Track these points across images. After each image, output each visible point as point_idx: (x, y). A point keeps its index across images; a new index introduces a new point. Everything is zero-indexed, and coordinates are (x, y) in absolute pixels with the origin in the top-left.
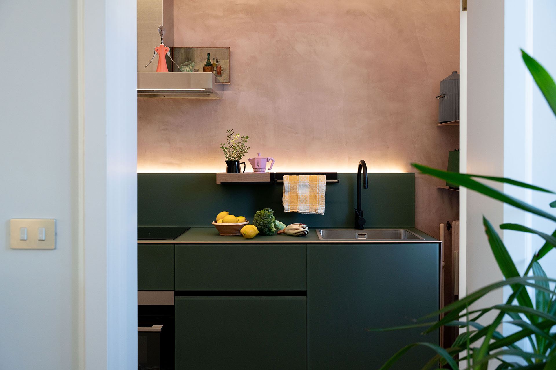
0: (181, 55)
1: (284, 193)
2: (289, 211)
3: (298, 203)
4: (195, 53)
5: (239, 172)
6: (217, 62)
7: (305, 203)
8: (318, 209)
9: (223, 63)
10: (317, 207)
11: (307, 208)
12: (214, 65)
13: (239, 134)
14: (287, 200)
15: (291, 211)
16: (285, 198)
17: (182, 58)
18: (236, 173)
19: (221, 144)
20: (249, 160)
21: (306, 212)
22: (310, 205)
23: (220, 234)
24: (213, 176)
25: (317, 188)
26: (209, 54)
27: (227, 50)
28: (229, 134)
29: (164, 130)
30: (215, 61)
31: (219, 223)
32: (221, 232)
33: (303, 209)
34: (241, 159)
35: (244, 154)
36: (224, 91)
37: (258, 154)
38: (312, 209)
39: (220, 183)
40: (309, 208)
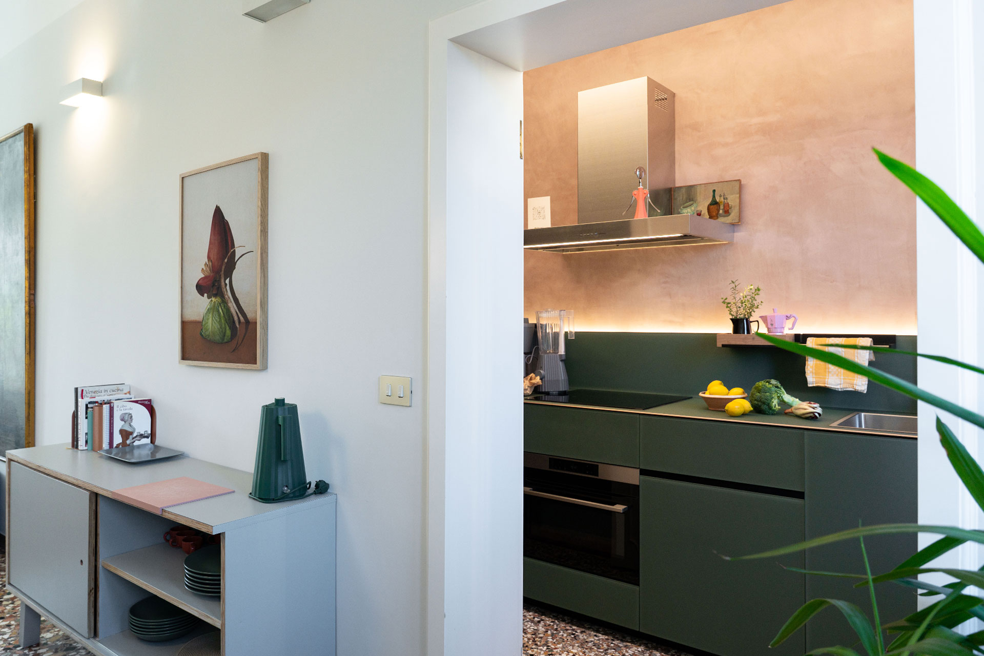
0: (681, 196)
1: (808, 361)
2: (814, 385)
3: (827, 375)
4: (698, 191)
5: (749, 332)
6: (724, 199)
7: (837, 375)
8: (856, 385)
9: (732, 200)
10: (855, 382)
11: (839, 383)
12: (721, 202)
13: (752, 285)
14: (811, 370)
15: (817, 385)
16: (809, 367)
17: (683, 199)
18: (744, 333)
19: (722, 298)
20: (761, 317)
21: (838, 387)
22: (843, 379)
23: (710, 408)
24: (712, 338)
25: (856, 355)
26: (714, 191)
27: (738, 182)
28: (733, 285)
29: (665, 283)
30: (722, 198)
31: (707, 395)
32: (710, 405)
33: (833, 383)
34: (751, 315)
35: (755, 310)
36: (735, 234)
37: (773, 309)
38: (847, 383)
39: (721, 346)
40: (842, 383)
